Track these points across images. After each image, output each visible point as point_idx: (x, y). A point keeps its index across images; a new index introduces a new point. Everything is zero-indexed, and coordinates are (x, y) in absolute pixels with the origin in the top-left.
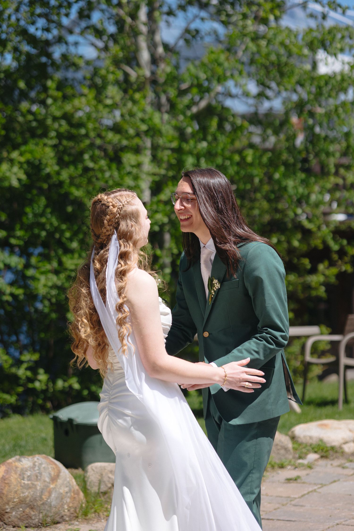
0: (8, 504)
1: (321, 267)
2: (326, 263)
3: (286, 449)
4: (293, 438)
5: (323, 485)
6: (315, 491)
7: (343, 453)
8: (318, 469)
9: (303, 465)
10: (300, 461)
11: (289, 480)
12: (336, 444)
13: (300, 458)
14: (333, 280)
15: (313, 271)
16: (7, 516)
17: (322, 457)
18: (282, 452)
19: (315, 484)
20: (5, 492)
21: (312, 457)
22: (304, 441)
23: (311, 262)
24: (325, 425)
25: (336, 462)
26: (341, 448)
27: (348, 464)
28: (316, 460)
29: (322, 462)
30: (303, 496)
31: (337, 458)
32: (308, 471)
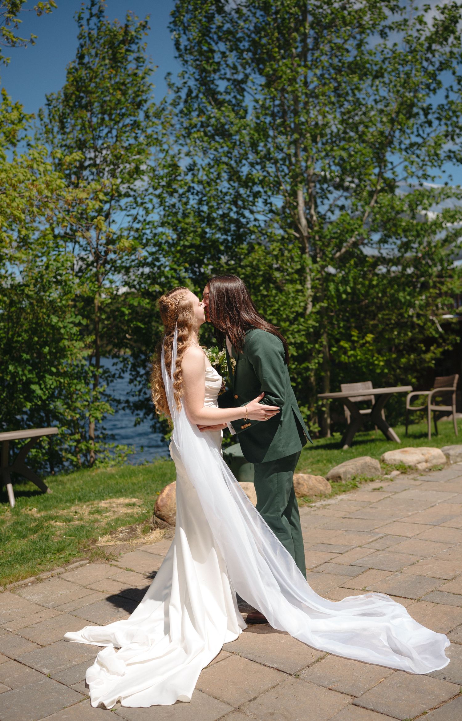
0: (170, 511)
1: (432, 348)
2: (435, 345)
3: (376, 469)
4: (383, 461)
5: (396, 493)
6: (389, 497)
7: (417, 470)
8: (397, 481)
9: (387, 479)
10: (386, 476)
11: (374, 490)
12: (411, 464)
13: (386, 474)
14: (438, 355)
15: (427, 351)
16: (170, 519)
17: (402, 473)
18: (373, 470)
19: (391, 492)
20: (168, 503)
21: (395, 473)
22: (390, 462)
23: (425, 346)
24: (406, 451)
25: (411, 476)
26: (415, 466)
27: (419, 478)
28: (398, 475)
29: (402, 476)
30: (379, 501)
31: (412, 473)
32: (390, 483)
